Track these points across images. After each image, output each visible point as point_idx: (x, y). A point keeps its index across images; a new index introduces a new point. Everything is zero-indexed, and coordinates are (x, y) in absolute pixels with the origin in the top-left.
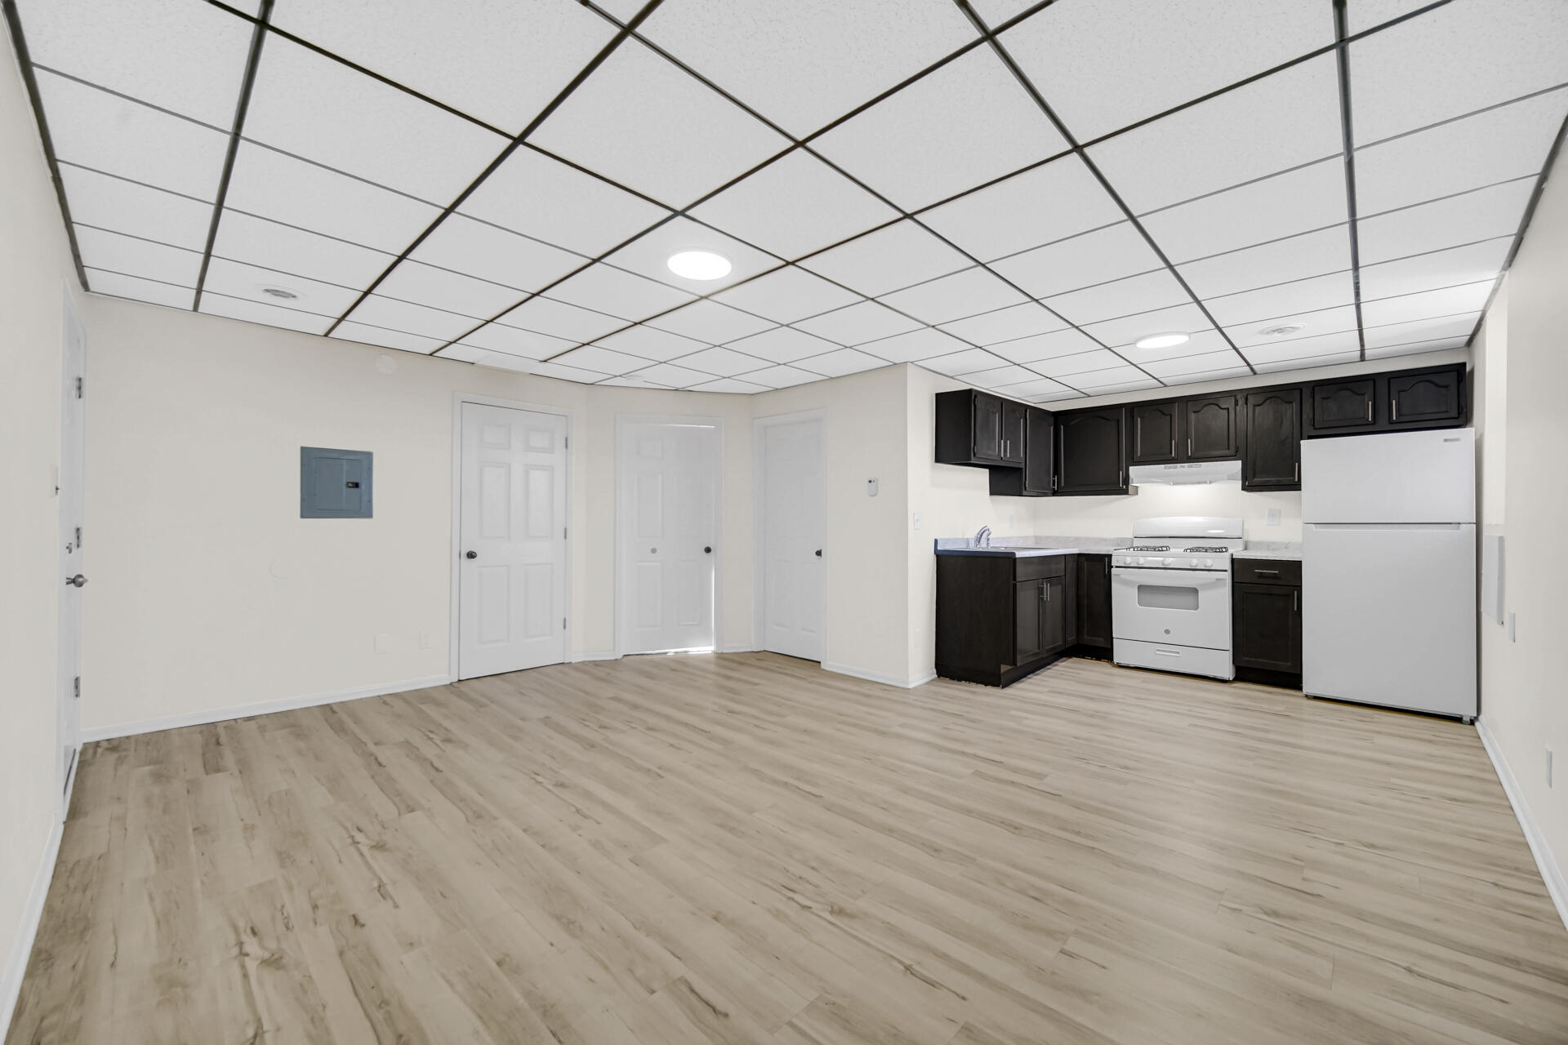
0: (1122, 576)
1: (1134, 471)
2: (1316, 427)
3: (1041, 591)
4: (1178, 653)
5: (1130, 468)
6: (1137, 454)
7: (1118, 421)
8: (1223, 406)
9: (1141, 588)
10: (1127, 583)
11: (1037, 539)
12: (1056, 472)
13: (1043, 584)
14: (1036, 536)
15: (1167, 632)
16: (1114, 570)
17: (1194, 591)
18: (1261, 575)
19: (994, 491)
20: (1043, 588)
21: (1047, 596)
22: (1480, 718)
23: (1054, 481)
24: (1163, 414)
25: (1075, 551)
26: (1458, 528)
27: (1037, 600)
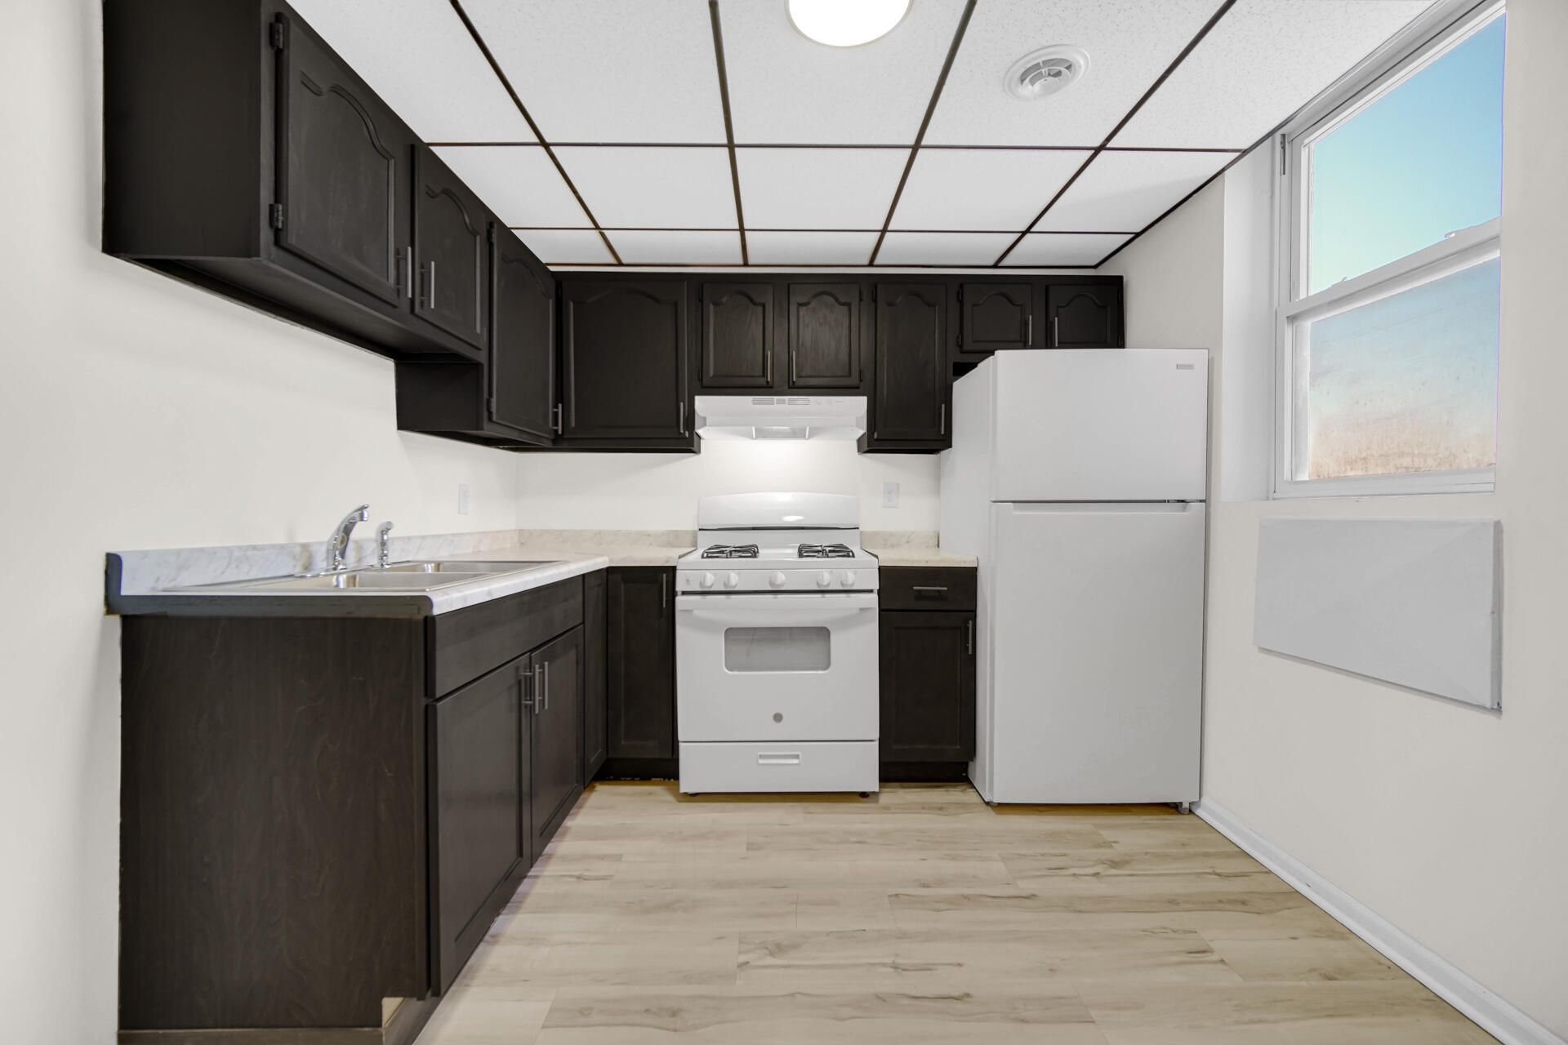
0: (696, 612)
1: (704, 404)
2: (966, 347)
3: (524, 687)
4: (797, 757)
5: (697, 398)
6: (708, 372)
7: (676, 304)
8: (842, 300)
9: (733, 634)
10: (706, 626)
11: (525, 537)
12: (560, 396)
13: (531, 667)
14: (521, 531)
15: (778, 718)
16: (680, 600)
17: (823, 633)
18: (920, 596)
19: (407, 421)
20: (531, 679)
21: (541, 700)
22: (1204, 800)
23: (556, 414)
24: (751, 300)
25: (601, 562)
26: (1184, 509)
27: (514, 715)
